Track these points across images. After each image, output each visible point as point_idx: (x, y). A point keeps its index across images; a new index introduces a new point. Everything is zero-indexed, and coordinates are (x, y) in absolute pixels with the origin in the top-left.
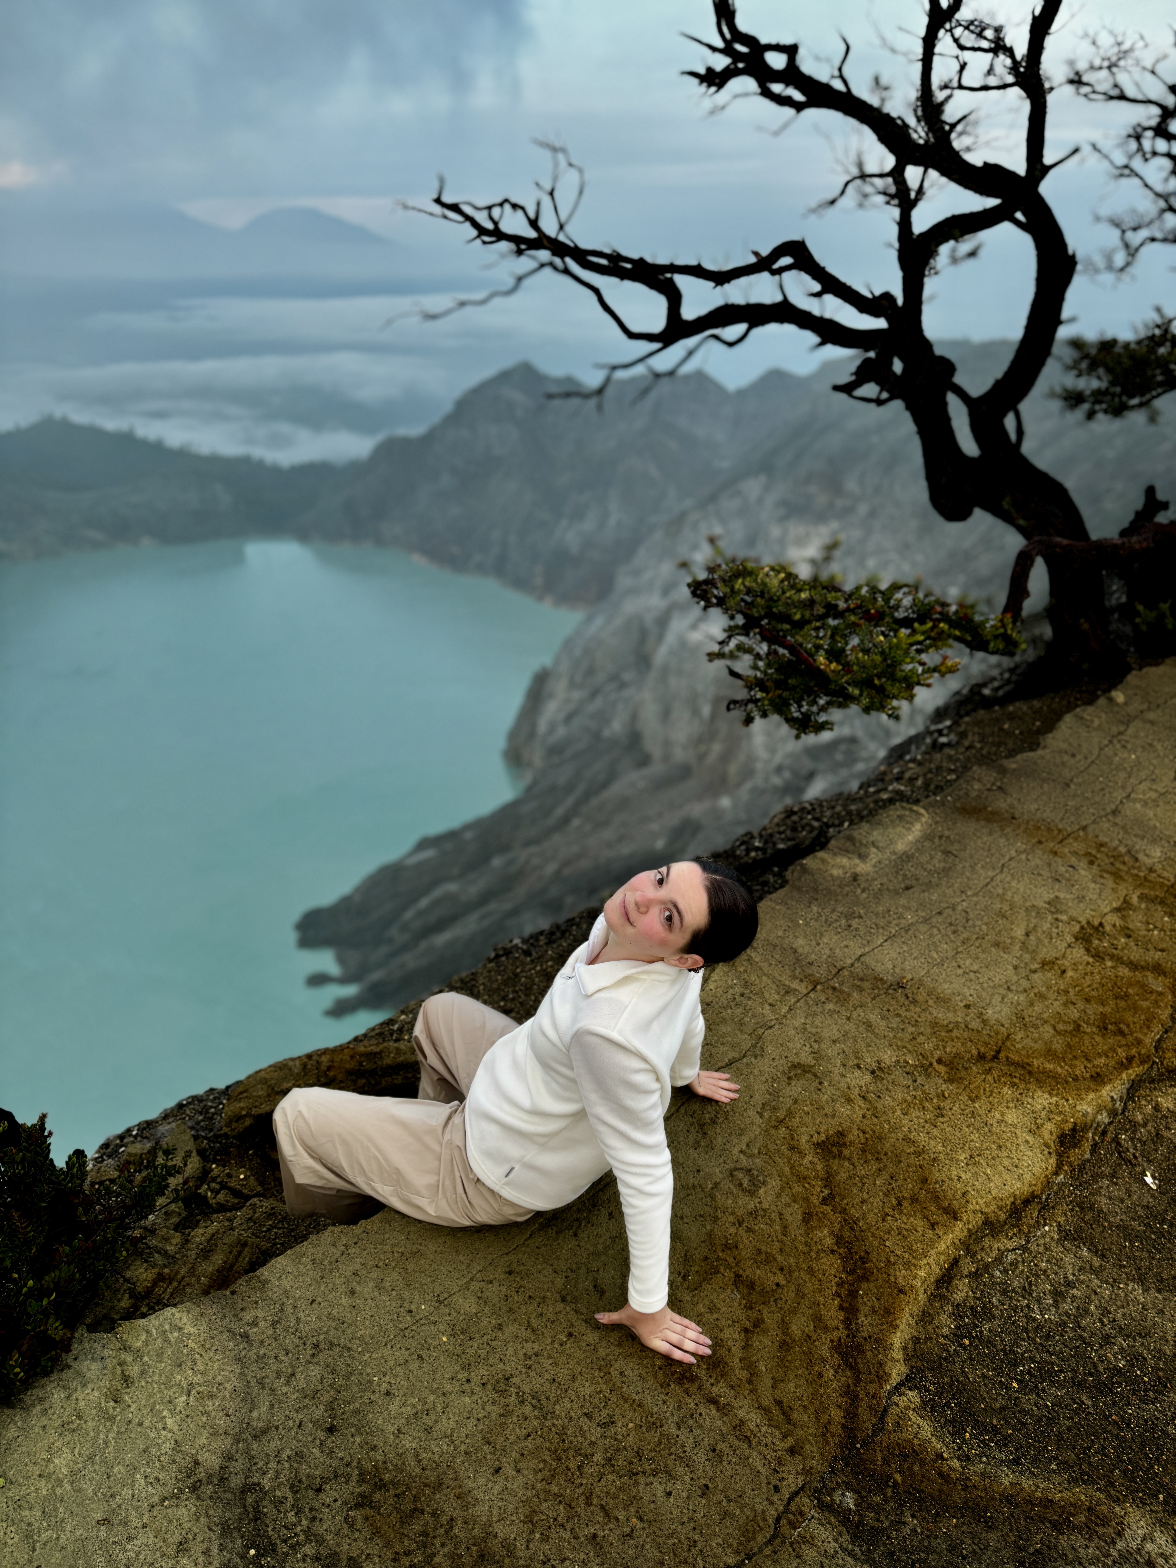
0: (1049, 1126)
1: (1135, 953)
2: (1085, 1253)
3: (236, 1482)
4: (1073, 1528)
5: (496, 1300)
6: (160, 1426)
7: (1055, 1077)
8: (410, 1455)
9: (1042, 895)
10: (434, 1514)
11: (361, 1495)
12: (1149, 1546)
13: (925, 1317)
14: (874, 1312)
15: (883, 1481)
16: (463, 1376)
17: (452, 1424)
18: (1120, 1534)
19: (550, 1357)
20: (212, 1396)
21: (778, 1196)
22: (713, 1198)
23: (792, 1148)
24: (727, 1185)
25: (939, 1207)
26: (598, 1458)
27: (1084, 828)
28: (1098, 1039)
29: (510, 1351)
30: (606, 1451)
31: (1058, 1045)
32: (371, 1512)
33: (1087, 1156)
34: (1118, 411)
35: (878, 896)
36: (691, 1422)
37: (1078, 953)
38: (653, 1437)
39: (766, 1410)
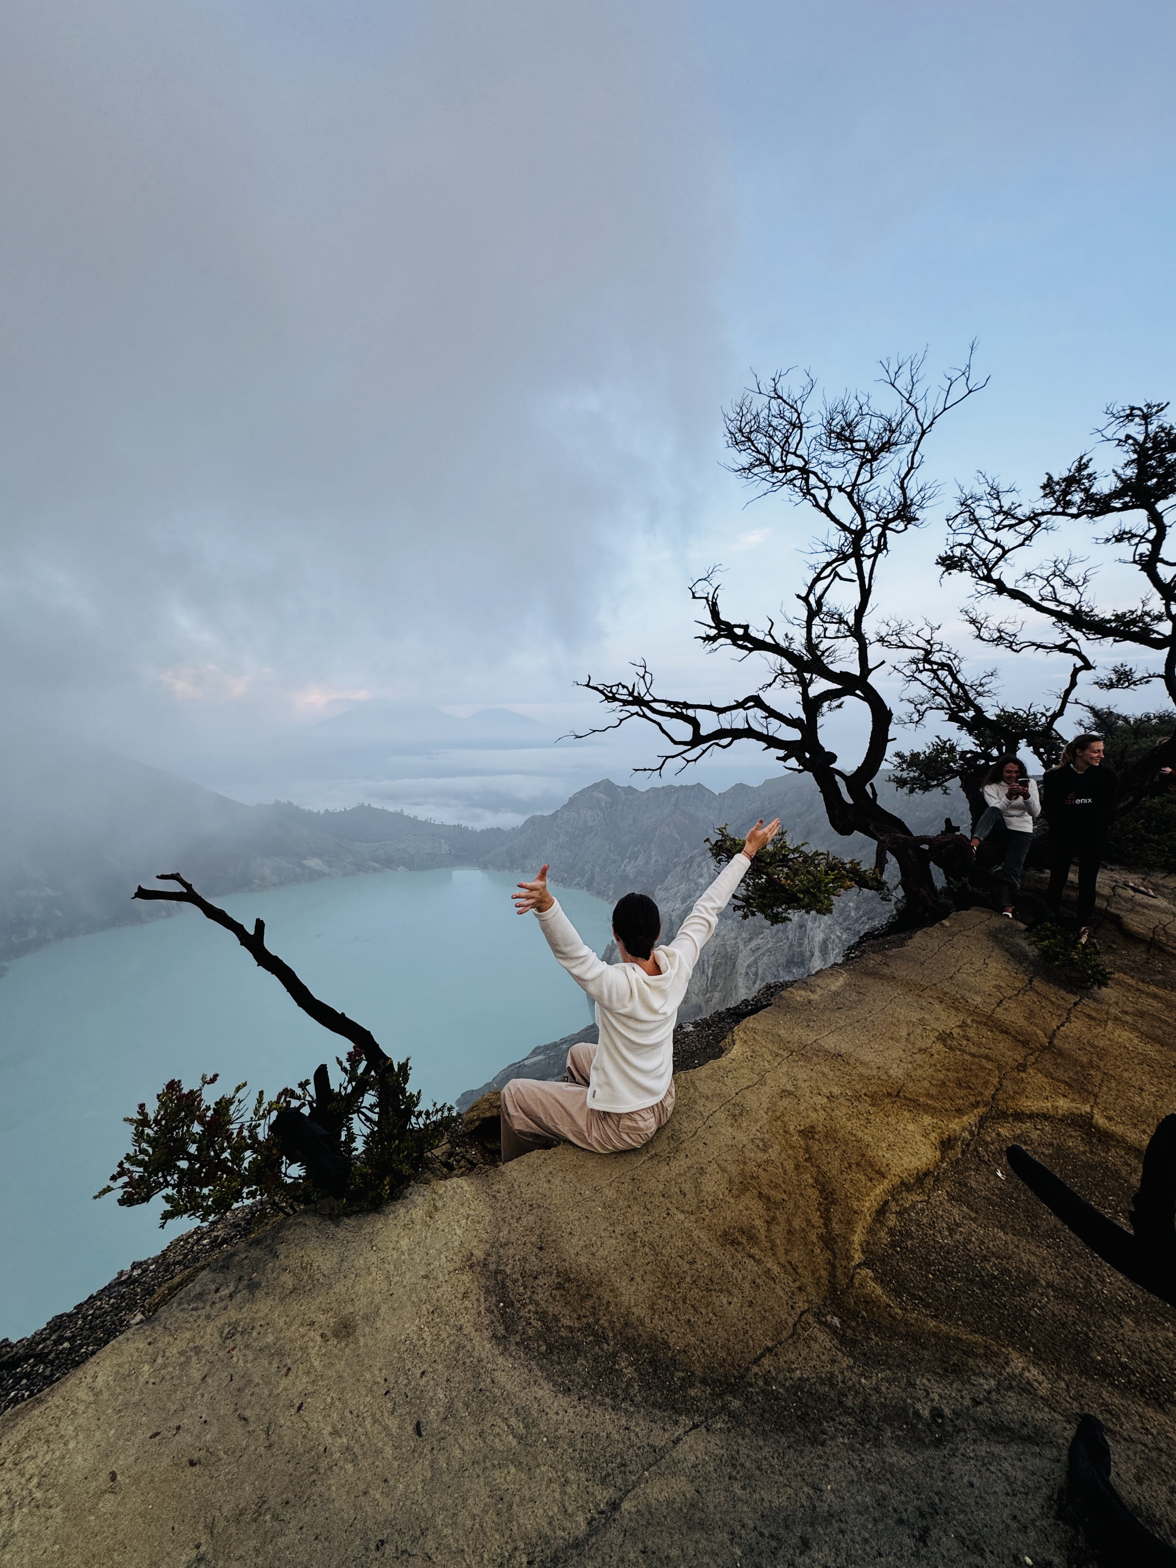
0: (934, 1134)
1: (974, 1050)
2: (965, 1208)
3: (492, 1267)
4: (977, 1356)
5: (626, 1192)
6: (453, 1233)
7: (934, 1108)
8: (584, 1266)
9: (915, 1016)
10: (599, 1298)
11: (559, 1283)
12: (1027, 1374)
13: (871, 1231)
14: (841, 1222)
15: (855, 1315)
16: (611, 1229)
17: (606, 1253)
18: (1007, 1363)
19: (658, 1224)
20: (479, 1222)
21: (780, 1154)
22: (743, 1152)
23: (786, 1132)
24: (750, 1146)
25: (873, 1170)
26: (688, 1279)
27: (935, 985)
28: (957, 1090)
29: (636, 1219)
30: (692, 1276)
31: (933, 1091)
32: (565, 1293)
33: (960, 1156)
34: (926, 788)
35: (823, 1012)
36: (740, 1266)
37: (939, 1046)
38: (719, 1272)
39: (783, 1266)
